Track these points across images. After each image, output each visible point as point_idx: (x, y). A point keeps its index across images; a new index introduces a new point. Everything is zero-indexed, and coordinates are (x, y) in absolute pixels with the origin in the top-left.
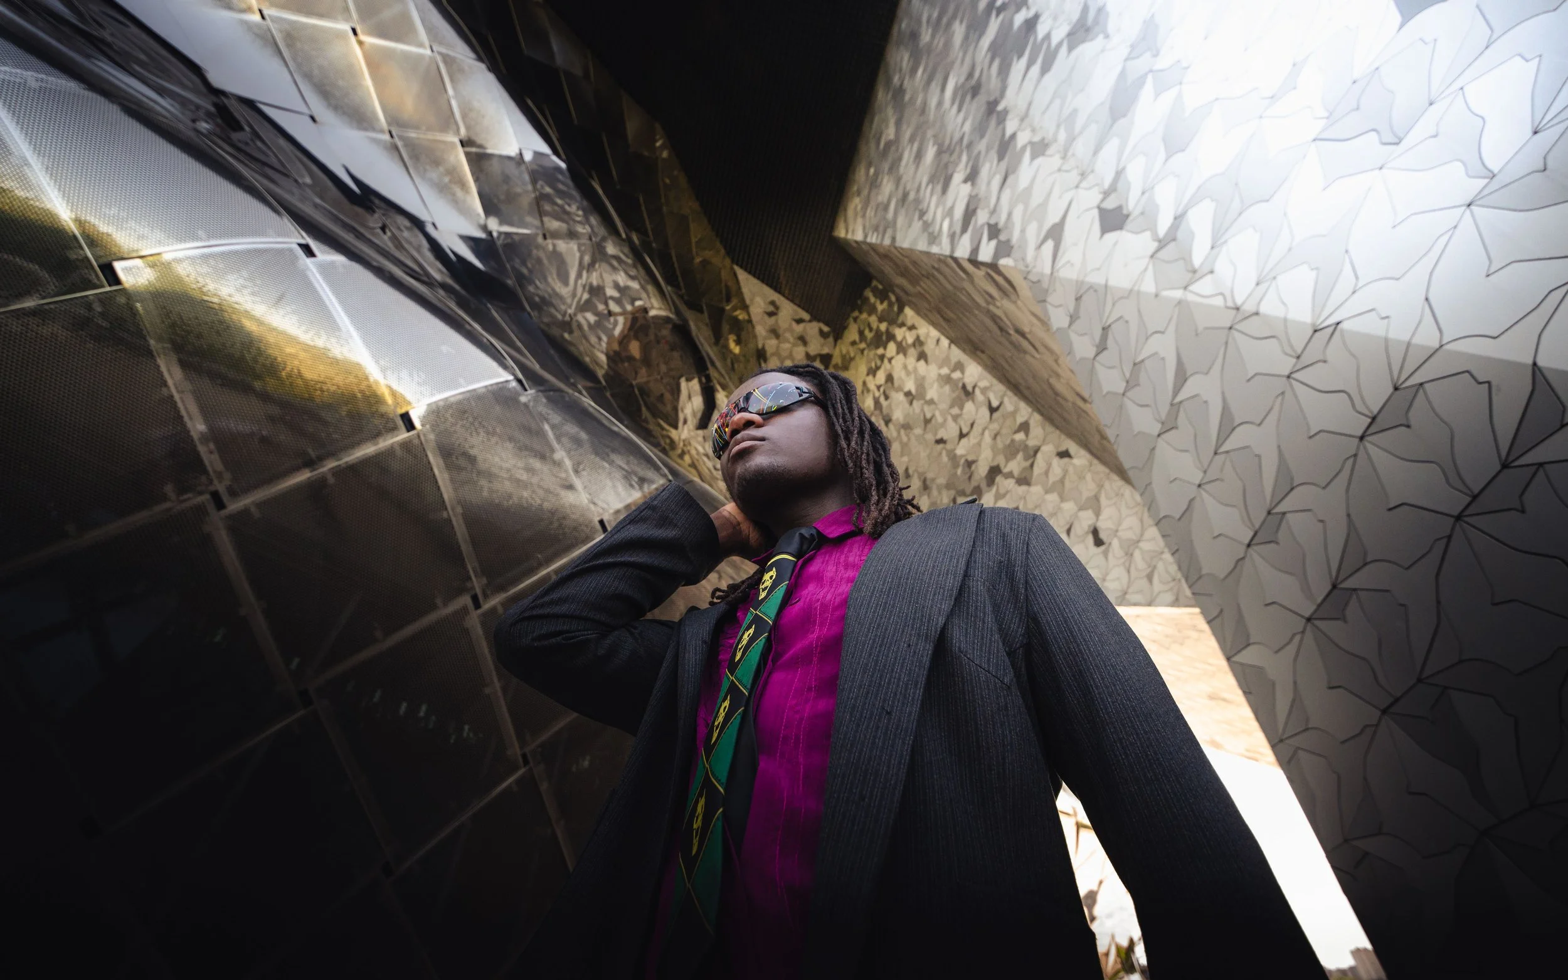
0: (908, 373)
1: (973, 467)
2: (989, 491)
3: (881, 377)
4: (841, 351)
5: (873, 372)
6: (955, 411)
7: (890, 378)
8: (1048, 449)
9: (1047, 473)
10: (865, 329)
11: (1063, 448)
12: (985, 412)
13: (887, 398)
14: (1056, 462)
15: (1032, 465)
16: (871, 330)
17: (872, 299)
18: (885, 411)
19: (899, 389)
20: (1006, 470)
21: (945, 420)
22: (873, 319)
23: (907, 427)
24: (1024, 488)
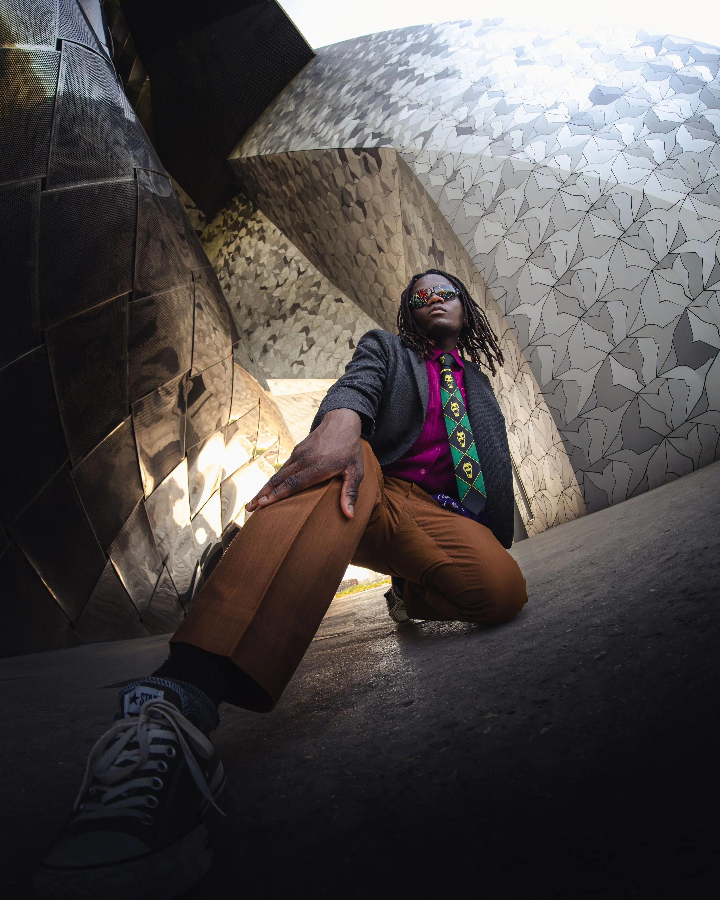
0: (251, 247)
1: (283, 303)
2: (290, 317)
3: (232, 247)
4: (209, 230)
5: (227, 244)
6: (277, 271)
7: (238, 249)
8: (330, 297)
9: (327, 309)
10: (228, 219)
11: (338, 297)
12: (295, 274)
13: (233, 260)
14: (333, 304)
15: (319, 305)
16: (232, 220)
17: (237, 203)
18: (230, 269)
19: (243, 256)
20: (303, 306)
21: (269, 276)
22: (235, 215)
23: (243, 278)
24: (313, 316)
